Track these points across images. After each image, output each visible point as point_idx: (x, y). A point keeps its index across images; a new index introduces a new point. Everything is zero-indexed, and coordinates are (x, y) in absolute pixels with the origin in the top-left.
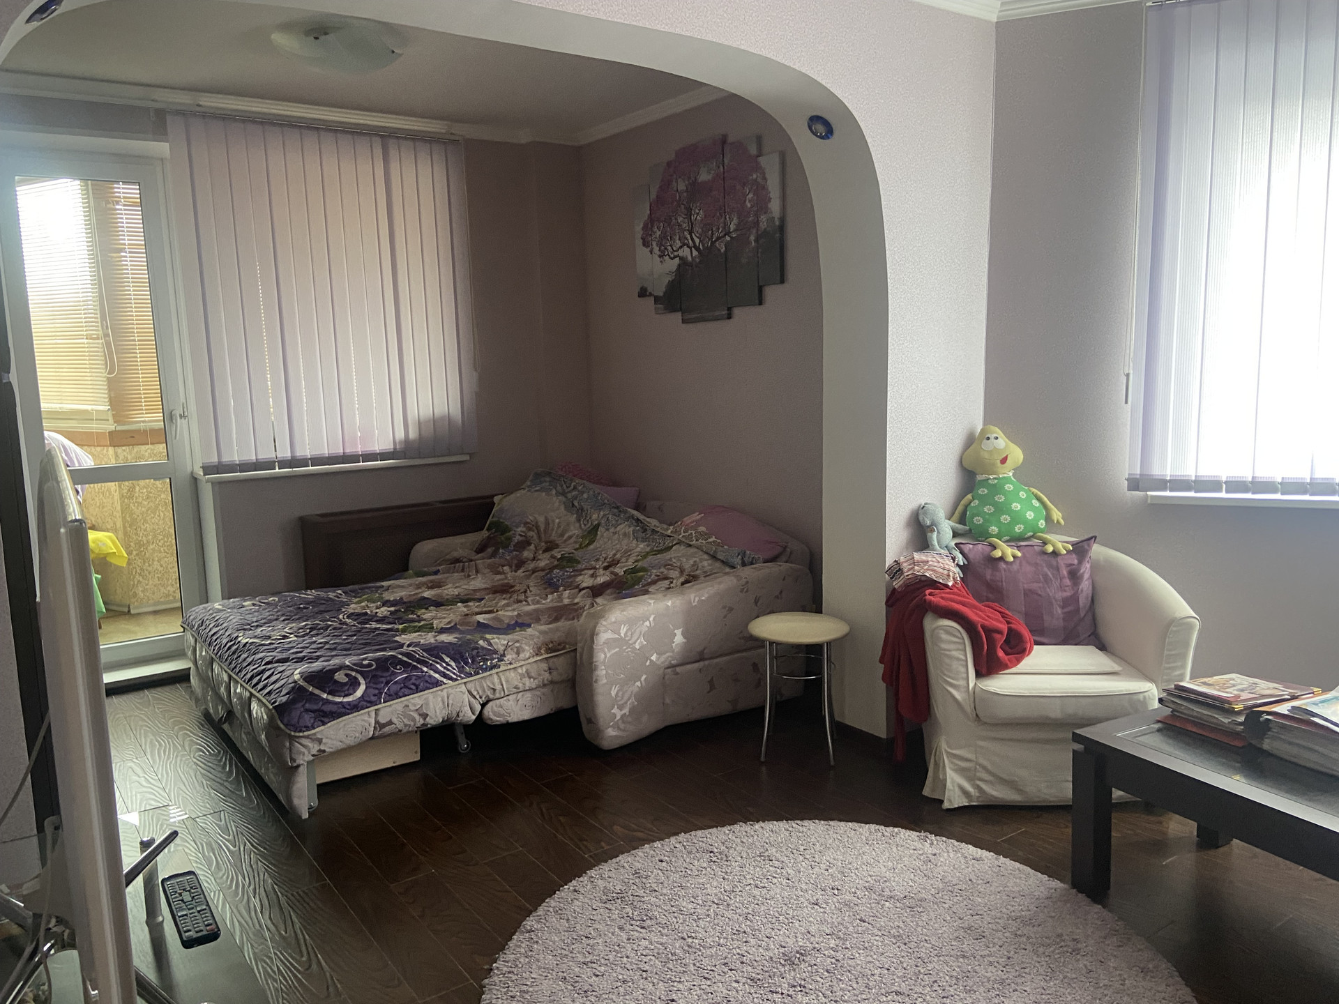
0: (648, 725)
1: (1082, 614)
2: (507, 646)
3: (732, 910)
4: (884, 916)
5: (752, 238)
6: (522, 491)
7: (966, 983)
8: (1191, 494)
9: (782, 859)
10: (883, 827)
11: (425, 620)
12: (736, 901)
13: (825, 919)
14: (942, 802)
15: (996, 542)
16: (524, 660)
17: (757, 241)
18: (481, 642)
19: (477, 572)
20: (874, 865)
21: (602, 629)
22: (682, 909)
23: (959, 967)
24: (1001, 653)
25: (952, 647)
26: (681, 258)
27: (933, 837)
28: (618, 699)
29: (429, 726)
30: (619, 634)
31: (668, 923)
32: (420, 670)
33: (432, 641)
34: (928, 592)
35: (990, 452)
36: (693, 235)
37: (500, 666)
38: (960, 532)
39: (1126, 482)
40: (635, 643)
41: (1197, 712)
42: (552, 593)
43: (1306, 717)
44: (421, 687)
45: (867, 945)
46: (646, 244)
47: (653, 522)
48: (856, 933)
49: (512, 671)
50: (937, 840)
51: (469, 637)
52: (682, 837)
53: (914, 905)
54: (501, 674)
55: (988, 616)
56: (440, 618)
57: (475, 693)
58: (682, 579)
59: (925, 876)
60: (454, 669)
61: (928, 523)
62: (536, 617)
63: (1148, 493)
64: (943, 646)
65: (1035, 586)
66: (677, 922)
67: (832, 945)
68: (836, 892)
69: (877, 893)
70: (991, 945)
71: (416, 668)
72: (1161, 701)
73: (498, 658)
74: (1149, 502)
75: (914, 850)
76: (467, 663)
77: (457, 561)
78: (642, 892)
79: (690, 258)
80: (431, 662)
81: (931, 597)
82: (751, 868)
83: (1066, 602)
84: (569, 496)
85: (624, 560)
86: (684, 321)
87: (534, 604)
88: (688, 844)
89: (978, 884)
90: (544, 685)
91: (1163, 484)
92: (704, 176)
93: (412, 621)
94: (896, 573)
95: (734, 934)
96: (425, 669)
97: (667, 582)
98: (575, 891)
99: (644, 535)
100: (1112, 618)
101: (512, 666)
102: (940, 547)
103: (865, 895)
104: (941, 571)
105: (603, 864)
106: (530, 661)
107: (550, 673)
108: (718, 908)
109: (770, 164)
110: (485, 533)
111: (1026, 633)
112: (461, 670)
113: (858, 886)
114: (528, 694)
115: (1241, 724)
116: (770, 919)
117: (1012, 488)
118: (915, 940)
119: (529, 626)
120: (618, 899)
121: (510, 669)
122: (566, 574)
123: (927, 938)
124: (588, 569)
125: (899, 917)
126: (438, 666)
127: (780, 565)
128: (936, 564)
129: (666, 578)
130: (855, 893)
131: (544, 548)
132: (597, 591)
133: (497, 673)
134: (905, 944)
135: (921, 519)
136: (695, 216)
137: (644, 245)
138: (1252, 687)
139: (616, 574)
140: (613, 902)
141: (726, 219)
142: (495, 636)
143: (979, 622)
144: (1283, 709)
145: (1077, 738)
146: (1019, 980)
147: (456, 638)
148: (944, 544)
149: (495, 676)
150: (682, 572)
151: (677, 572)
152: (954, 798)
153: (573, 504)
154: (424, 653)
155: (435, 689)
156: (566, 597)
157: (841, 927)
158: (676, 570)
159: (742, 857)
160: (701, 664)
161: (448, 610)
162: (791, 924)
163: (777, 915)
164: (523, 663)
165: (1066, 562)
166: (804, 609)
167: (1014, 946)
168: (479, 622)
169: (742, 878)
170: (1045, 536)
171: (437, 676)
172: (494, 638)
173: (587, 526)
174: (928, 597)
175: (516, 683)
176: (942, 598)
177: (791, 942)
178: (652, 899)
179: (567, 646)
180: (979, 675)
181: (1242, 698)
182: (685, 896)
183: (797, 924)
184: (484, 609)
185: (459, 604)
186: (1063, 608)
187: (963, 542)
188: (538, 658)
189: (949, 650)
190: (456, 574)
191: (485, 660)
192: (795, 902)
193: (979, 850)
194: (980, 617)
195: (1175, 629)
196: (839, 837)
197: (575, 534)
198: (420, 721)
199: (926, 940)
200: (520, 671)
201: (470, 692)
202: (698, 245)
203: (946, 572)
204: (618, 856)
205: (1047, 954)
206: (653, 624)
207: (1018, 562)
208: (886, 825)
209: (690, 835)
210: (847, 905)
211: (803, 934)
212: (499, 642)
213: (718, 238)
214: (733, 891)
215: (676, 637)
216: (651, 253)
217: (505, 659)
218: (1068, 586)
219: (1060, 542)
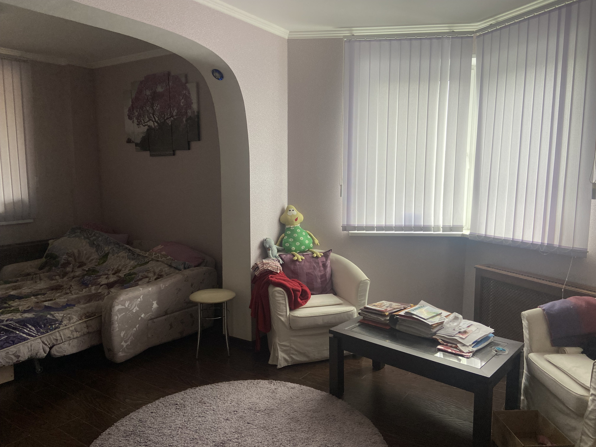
0: (140, 349)
1: (328, 281)
2: (63, 317)
3: (189, 429)
4: (257, 420)
5: (184, 120)
6: (65, 238)
7: (293, 442)
8: (364, 232)
9: (210, 402)
10: (253, 380)
11: (13, 306)
12: (190, 425)
13: (232, 426)
14: (277, 366)
15: (295, 253)
16: (73, 323)
17: (186, 121)
18: (49, 316)
19: (41, 279)
20: (251, 398)
21: (116, 304)
22: (165, 433)
23: (290, 436)
24: (299, 300)
25: (280, 299)
26: (149, 126)
27: (274, 382)
28: (125, 337)
29: (20, 362)
30: (125, 306)
31: (158, 441)
32: (15, 333)
33: (20, 317)
34: (270, 276)
35: (291, 216)
36: (154, 115)
37: (60, 327)
38: (280, 250)
39: (342, 228)
40: (133, 309)
41: (373, 317)
42: (86, 288)
43: (410, 315)
44: (16, 342)
45: (251, 434)
46: (130, 118)
47: (138, 251)
48: (246, 429)
49: (67, 329)
50: (276, 383)
51: (41, 314)
52: (162, 399)
53: (269, 412)
54: (60, 331)
55: (294, 285)
56: (23, 305)
57: (46, 342)
58: (155, 277)
59: (273, 399)
60: (35, 331)
61: (268, 246)
62: (78, 301)
63: (349, 232)
64: (277, 299)
65: (310, 271)
66: (163, 440)
67: (236, 437)
68: (236, 413)
69: (253, 410)
70: (302, 424)
71: (12, 332)
72: (359, 313)
73: (58, 323)
74: (350, 235)
75: (267, 388)
76: (41, 327)
77: (28, 274)
78: (144, 429)
79: (153, 126)
80: (21, 328)
81: (272, 278)
82: (196, 409)
83: (322, 277)
84: (92, 239)
85: (123, 269)
86: (151, 155)
87: (75, 294)
88: (165, 402)
89: (294, 399)
90: (84, 335)
91: (355, 228)
92: (160, 89)
93: (5, 308)
94: (256, 269)
95: (191, 440)
96: (18, 332)
97: (147, 279)
98: (109, 434)
99: (133, 257)
100: (339, 281)
101: (67, 327)
102: (273, 257)
103: (248, 412)
104: (275, 267)
105: (122, 419)
106: (76, 323)
107: (87, 328)
108: (182, 430)
109: (192, 88)
110: (44, 260)
111: (308, 290)
112: (38, 331)
113: (245, 408)
114: (76, 340)
115: (388, 320)
116: (207, 431)
117: (300, 231)
118: (271, 427)
119: (74, 306)
120: (132, 434)
121: (66, 328)
122: (92, 278)
123: (276, 426)
124: (104, 275)
125: (264, 419)
126: (25, 330)
127: (202, 268)
128: (272, 264)
129: (147, 277)
130: (244, 412)
131: (78, 266)
132: (110, 286)
133: (58, 331)
134: (267, 430)
135: (265, 244)
136: (156, 107)
137: (129, 119)
138: (390, 305)
139: (120, 277)
140: (129, 436)
141: (171, 110)
142: (56, 312)
143: (291, 287)
144: (402, 313)
145: (331, 332)
146: (314, 437)
147: (34, 315)
148: (274, 255)
149: (57, 333)
150: (155, 274)
151: (152, 274)
152: (282, 364)
153: (94, 243)
154: (17, 324)
155: (24, 342)
156: (93, 290)
157: (239, 428)
158: (151, 273)
159: (191, 404)
160: (166, 316)
161: (26, 301)
162: (217, 431)
163: (210, 428)
164: (73, 325)
165: (322, 261)
166: (213, 287)
167: (311, 423)
168: (45, 306)
169: (192, 414)
170: (313, 250)
171: (24, 335)
172: (56, 314)
173: (102, 254)
174: (270, 278)
175: (69, 335)
176: (276, 278)
177: (217, 439)
178: (150, 431)
179: (96, 314)
180: (291, 310)
181: (388, 310)
182: (165, 427)
183: (220, 430)
184: (47, 299)
185: (32, 297)
186: (321, 279)
187: (282, 254)
188: (81, 321)
189: (279, 300)
190: (28, 282)
191: (51, 325)
192: (218, 421)
193: (293, 384)
194: (291, 285)
195: (361, 285)
196: (235, 388)
197: (95, 258)
198: (15, 360)
199: (275, 427)
200: (71, 329)
201: (43, 342)
202: (157, 121)
203: (277, 267)
204: (130, 414)
205: (323, 423)
206: (142, 300)
207: (303, 261)
208: (255, 379)
209: (165, 398)
210: (241, 418)
211: (223, 434)
212: (58, 315)
213: (167, 118)
214: (189, 421)
215: (154, 305)
216: (133, 123)
217: (62, 323)
218: (322, 270)
219: (318, 252)
